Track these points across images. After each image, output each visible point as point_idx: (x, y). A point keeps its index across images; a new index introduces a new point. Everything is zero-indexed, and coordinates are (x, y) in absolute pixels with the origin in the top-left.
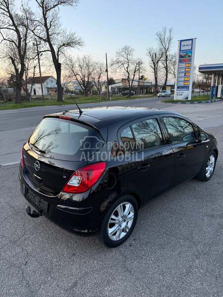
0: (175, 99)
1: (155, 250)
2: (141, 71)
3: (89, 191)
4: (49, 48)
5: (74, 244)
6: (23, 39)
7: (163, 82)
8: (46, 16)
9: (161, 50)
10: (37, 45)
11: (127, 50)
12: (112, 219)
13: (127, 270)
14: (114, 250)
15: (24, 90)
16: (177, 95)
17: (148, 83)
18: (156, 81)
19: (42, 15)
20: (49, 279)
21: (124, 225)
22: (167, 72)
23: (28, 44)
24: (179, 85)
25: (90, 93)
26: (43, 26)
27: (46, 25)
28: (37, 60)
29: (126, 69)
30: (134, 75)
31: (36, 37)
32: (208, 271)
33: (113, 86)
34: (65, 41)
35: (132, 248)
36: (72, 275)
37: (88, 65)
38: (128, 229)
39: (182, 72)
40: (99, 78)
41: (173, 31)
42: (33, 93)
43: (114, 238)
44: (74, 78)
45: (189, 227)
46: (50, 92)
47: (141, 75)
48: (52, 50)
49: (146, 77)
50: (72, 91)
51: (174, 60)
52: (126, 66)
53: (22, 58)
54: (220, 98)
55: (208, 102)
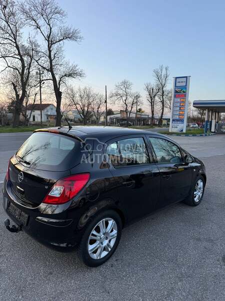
0: (170, 131)
1: (137, 271)
2: (138, 103)
3: (70, 202)
4: (51, 77)
5: (52, 263)
6: (26, 68)
7: (160, 115)
8: (51, 49)
9: (157, 85)
10: (40, 74)
11: (126, 85)
12: (93, 235)
13: (106, 291)
14: (94, 269)
15: (23, 115)
16: (173, 127)
17: (145, 115)
18: (153, 114)
19: (47, 47)
20: (20, 298)
21: (106, 243)
22: (163, 106)
23: (31, 72)
24: (174, 118)
25: (89, 122)
26: (47, 57)
27: (50, 57)
28: (39, 88)
29: (124, 101)
30: (132, 107)
31: (40, 67)
32: (190, 294)
33: (112, 116)
34: (67, 72)
35: (113, 268)
36: (46, 294)
37: (88, 96)
38: (110, 248)
39: (177, 106)
40: (98, 109)
41: (169, 69)
42: (31, 119)
43: (95, 256)
44: (74, 107)
45: (174, 249)
46: (49, 119)
47: (139, 108)
48: (54, 80)
49: (143, 110)
50: (72, 120)
51: (170, 95)
52: (124, 98)
53: (24, 84)
54: (214, 132)
55: (202, 135)
